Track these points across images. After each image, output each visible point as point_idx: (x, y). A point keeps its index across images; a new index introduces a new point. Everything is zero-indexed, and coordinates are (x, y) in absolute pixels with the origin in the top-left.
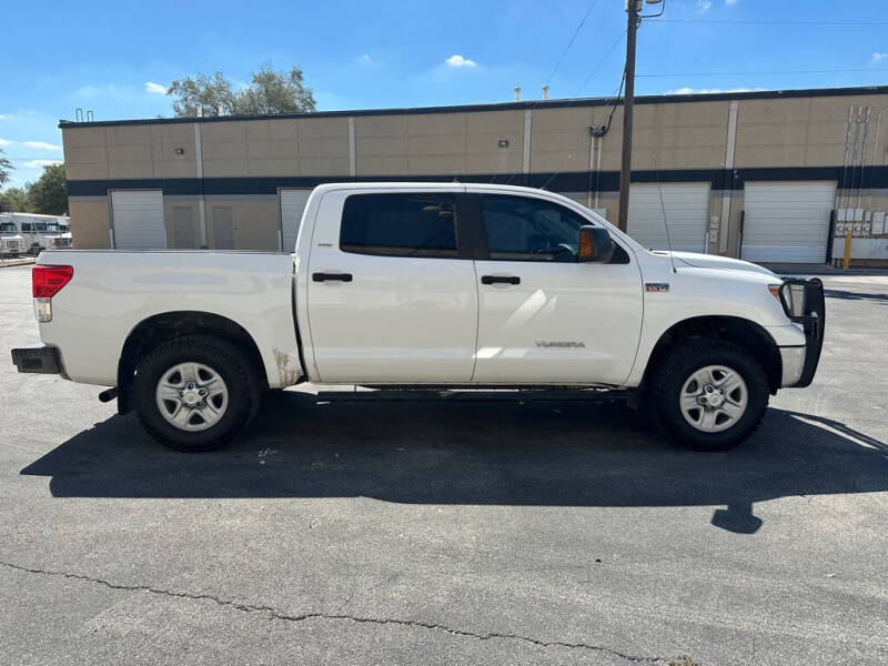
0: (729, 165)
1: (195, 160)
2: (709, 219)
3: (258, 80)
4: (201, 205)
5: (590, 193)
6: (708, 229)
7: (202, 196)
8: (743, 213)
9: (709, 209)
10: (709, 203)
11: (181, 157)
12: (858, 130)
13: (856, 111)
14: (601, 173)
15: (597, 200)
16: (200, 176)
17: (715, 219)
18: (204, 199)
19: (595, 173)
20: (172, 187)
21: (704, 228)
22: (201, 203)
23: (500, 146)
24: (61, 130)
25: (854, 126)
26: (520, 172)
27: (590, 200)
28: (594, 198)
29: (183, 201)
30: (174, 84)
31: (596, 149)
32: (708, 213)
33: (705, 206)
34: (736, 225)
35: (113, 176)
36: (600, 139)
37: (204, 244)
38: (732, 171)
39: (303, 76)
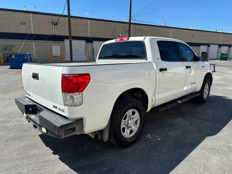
0: (89, 36)
2: (86, 50)
5: (54, 41)
6: (86, 53)
8: (93, 49)
9: (86, 47)
10: (86, 46)
12: (114, 31)
13: (113, 26)
14: (57, 36)
15: (57, 43)
17: (88, 50)
19: (55, 36)
21: (85, 52)
23: (22, 24)
25: (113, 29)
26: (31, 33)
27: (55, 43)
28: (56, 43)
31: (55, 28)
32: (86, 48)
33: (85, 47)
34: (92, 52)
36: (56, 26)
38: (90, 38)
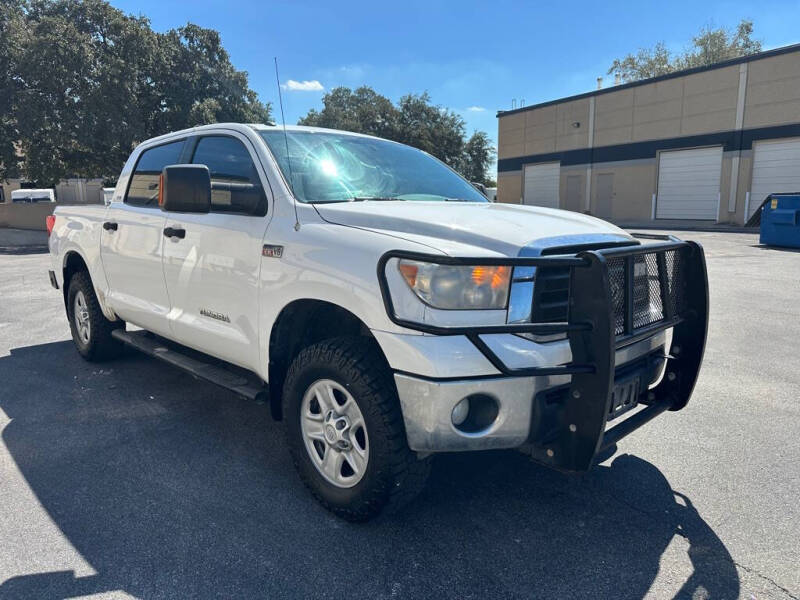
1: (588, 132)
3: (702, 43)
4: (588, 172)
7: (589, 165)
11: (577, 130)
16: (590, 146)
18: (592, 167)
20: (569, 158)
22: (589, 171)
24: (497, 119)
29: (574, 170)
30: (615, 62)
35: (528, 153)
37: (587, 209)
39: (752, 28)
